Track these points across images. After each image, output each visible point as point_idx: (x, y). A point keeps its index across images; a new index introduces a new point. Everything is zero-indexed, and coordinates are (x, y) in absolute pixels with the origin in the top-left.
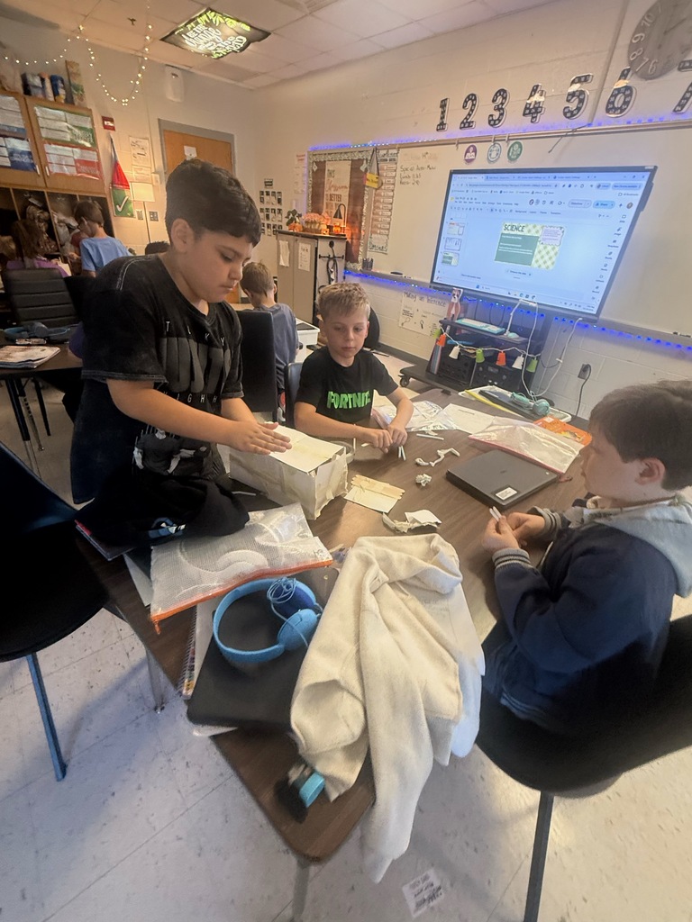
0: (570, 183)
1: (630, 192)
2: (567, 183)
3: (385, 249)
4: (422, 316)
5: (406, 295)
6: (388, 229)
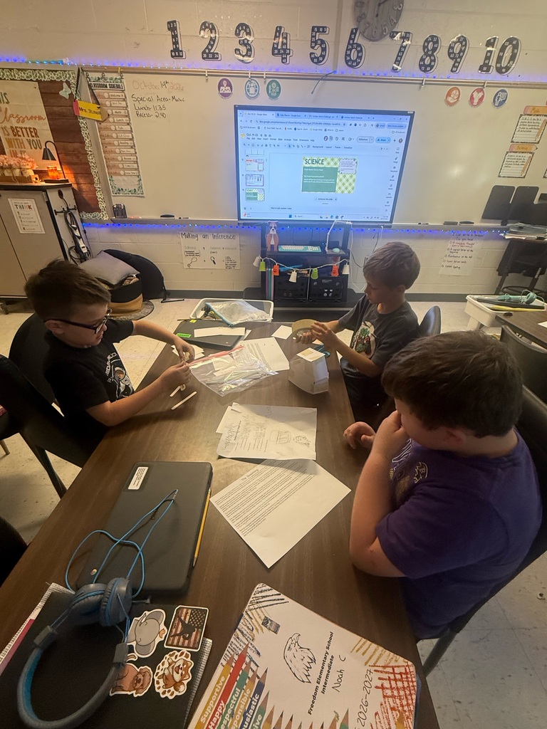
0: (355, 122)
1: (399, 130)
2: (353, 123)
3: (139, 192)
4: (211, 252)
5: (184, 236)
6: (136, 169)
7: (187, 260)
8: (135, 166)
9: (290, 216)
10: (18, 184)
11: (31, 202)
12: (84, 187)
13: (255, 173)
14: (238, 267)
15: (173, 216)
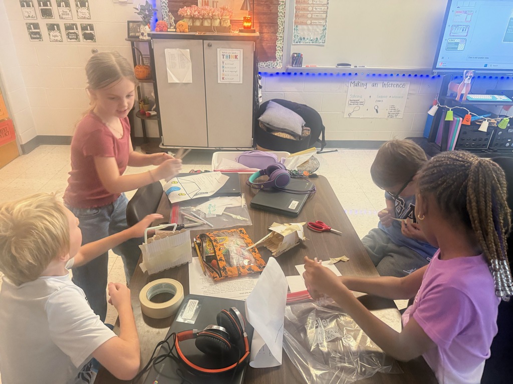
3: (320, 41)
4: (376, 101)
5: (352, 85)
6: (323, 19)
7: (349, 109)
8: (324, 15)
9: (486, 66)
10: (216, 34)
11: (239, 53)
12: (266, 36)
13: (461, 24)
14: (400, 116)
15: (350, 65)
